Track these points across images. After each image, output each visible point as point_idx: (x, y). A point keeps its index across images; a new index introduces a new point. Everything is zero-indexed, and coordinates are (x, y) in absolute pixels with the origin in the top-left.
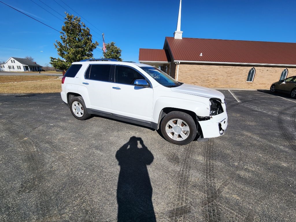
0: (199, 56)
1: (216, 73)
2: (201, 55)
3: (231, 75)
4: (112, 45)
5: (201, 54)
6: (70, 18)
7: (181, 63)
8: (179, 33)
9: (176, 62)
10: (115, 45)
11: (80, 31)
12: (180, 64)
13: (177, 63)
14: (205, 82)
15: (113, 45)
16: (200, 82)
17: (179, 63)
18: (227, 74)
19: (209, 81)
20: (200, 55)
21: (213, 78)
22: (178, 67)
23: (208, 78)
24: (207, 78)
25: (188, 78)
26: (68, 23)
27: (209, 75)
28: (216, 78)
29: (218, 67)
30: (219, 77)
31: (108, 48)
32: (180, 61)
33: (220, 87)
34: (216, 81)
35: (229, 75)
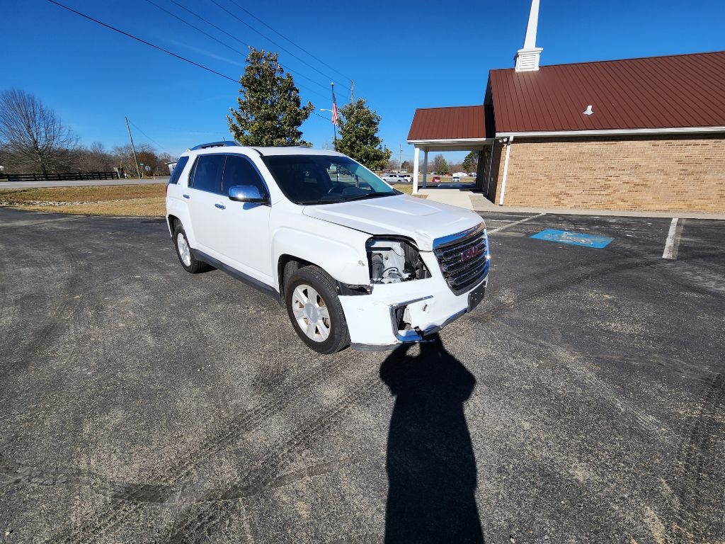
0: (581, 116)
1: (637, 166)
2: (589, 111)
3: (699, 168)
4: (360, 105)
5: (590, 107)
6: (257, 57)
7: (517, 140)
8: (531, 53)
9: (503, 138)
10: (365, 106)
11: (274, 83)
12: (513, 142)
13: (505, 140)
14: (598, 193)
15: (362, 108)
16: (579, 192)
17: (511, 139)
18: (681, 167)
19: (610, 190)
20: (585, 113)
21: (626, 178)
22: (507, 152)
23: (607, 180)
24: (603, 182)
25: (537, 183)
26: (252, 69)
27: (611, 173)
28: (638, 181)
29: (647, 146)
30: (649, 176)
31: (349, 114)
32: (512, 135)
33: (652, 207)
34: (639, 188)
35: (691, 169)
